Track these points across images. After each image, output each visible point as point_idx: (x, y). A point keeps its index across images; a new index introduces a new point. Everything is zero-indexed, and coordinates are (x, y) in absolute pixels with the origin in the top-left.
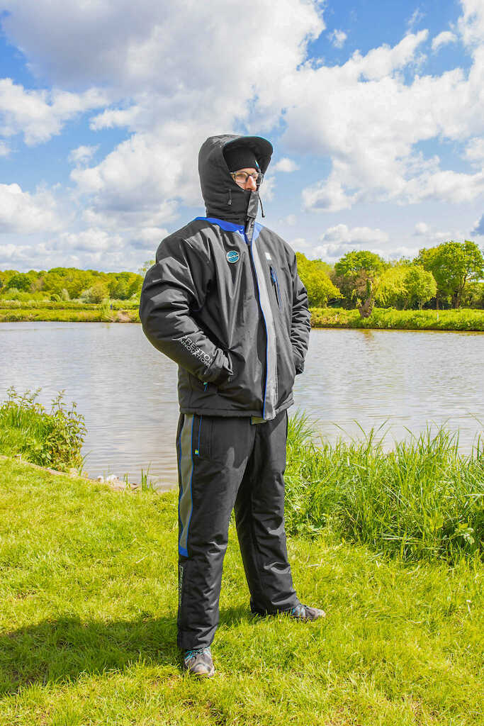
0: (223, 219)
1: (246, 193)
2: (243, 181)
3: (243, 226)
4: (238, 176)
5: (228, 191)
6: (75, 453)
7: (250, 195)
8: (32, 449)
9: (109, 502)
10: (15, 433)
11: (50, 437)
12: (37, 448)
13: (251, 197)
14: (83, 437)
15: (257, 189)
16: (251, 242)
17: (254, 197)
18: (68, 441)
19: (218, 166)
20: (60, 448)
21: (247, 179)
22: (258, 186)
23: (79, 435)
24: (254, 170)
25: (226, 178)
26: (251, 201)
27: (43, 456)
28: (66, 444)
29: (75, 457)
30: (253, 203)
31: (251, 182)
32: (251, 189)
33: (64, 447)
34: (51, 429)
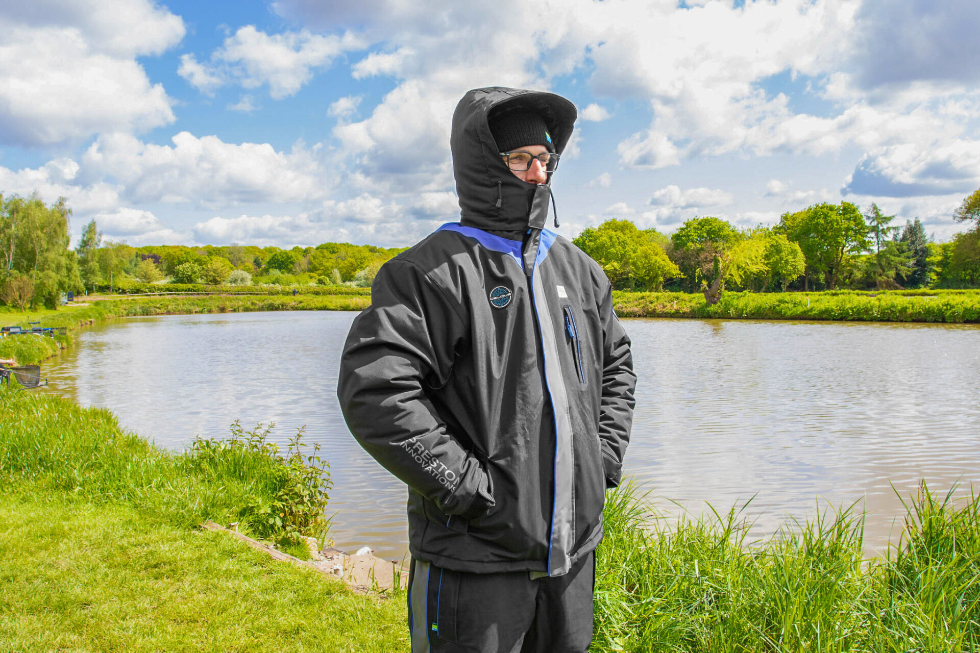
0: (486, 230)
1: (527, 188)
2: (523, 167)
3: (520, 244)
4: (516, 158)
5: (496, 184)
6: (317, 514)
7: (534, 191)
8: (256, 512)
9: (342, 619)
10: (235, 486)
11: (280, 493)
12: (262, 511)
13: (536, 195)
14: (327, 492)
15: (548, 181)
16: (532, 271)
17: (541, 195)
18: (306, 500)
19: (480, 142)
20: (294, 509)
21: (529, 164)
22: (549, 175)
23: (322, 489)
24: (542, 149)
25: (493, 161)
26: (536, 201)
27: (271, 521)
28: (302, 503)
29: (316, 521)
30: (539, 205)
31: (537, 169)
32: (536, 181)
33: (300, 507)
34: (283, 481)
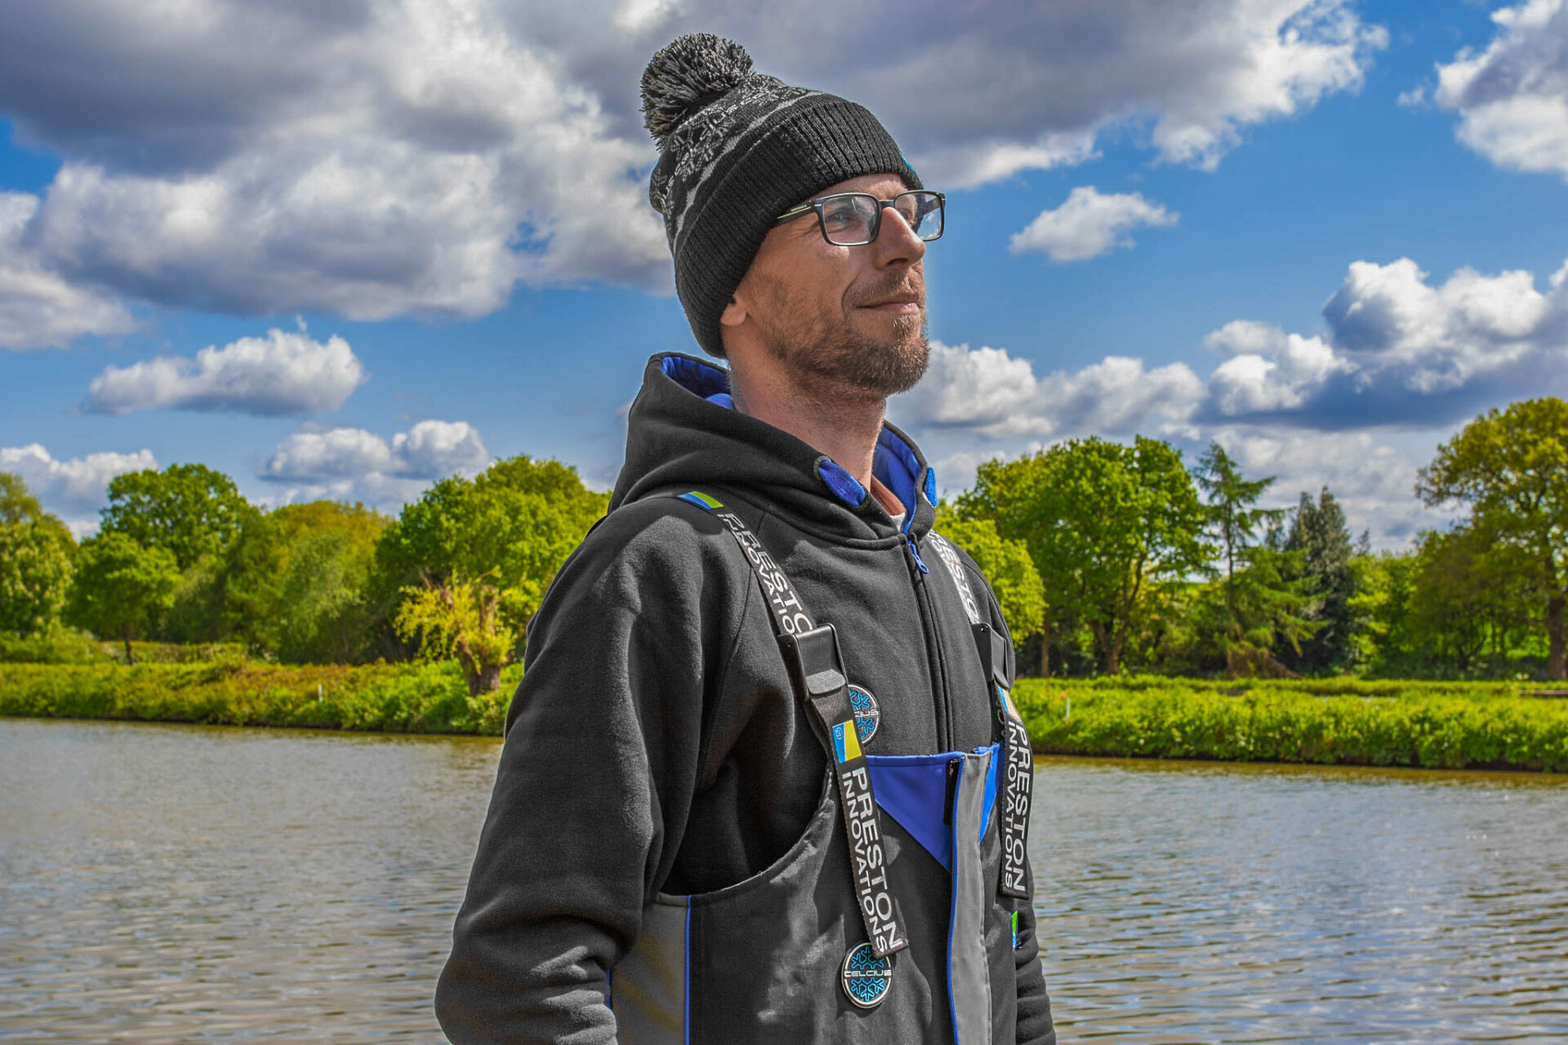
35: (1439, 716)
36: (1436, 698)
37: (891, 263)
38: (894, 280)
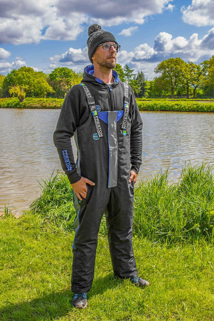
35: (157, 104)
36: (156, 101)
37: (112, 52)
38: (112, 55)
